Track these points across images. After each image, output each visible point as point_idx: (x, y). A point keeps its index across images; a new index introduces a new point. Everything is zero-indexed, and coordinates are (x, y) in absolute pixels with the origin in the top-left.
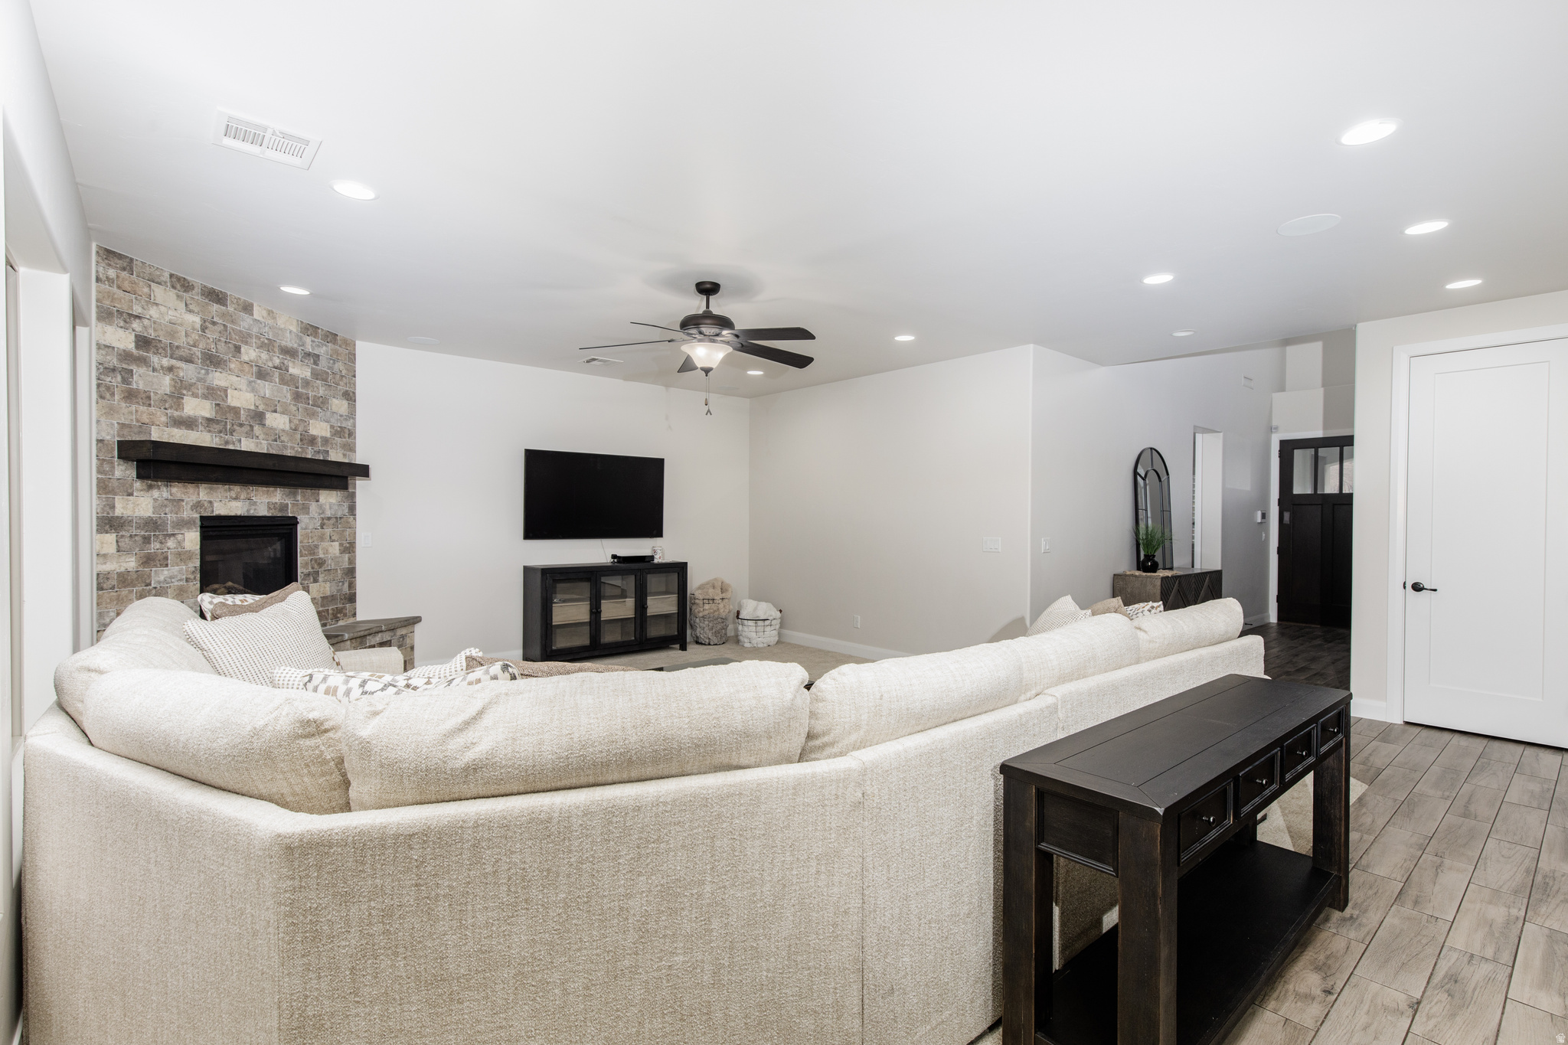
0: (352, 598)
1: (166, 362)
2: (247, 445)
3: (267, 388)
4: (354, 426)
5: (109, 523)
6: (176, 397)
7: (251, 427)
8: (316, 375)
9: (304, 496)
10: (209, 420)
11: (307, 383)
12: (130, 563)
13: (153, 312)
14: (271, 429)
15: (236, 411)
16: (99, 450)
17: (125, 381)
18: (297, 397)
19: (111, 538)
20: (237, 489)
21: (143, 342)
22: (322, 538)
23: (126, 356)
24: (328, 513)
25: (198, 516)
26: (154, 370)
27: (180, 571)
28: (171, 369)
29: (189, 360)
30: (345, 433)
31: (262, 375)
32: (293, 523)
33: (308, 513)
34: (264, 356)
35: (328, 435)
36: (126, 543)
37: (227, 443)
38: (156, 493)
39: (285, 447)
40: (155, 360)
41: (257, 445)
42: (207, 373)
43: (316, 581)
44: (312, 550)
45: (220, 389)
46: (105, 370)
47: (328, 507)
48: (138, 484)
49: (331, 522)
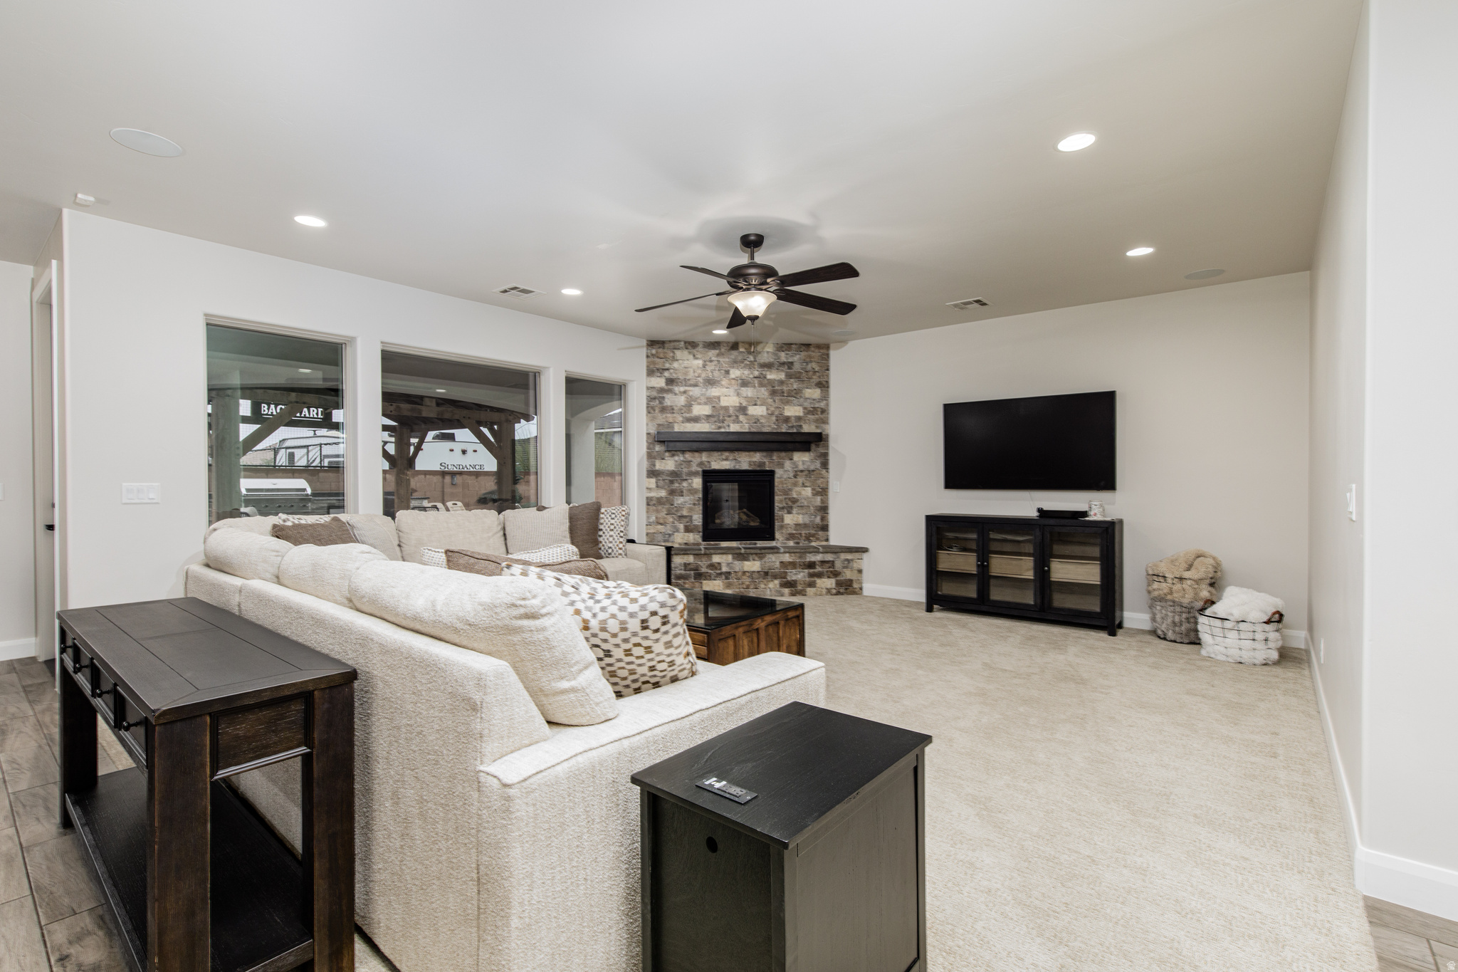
0: (825, 528)
1: (682, 389)
2: (734, 428)
3: (748, 392)
4: (827, 405)
5: (652, 473)
6: (689, 406)
7: (737, 416)
8: (789, 376)
9: (779, 457)
10: (708, 416)
11: (781, 382)
12: (663, 493)
13: (676, 365)
14: (753, 416)
15: (726, 408)
16: (648, 438)
17: (660, 403)
18: (773, 393)
19: (653, 480)
20: (727, 454)
21: (670, 381)
22: (795, 484)
23: (661, 390)
24: (801, 467)
25: (700, 469)
26: (676, 394)
27: (690, 500)
28: (685, 392)
29: (696, 385)
30: (821, 413)
31: (744, 383)
32: (772, 473)
33: (783, 468)
34: (746, 372)
35: (801, 414)
36: (661, 483)
37: (720, 428)
38: (676, 458)
39: (763, 426)
40: (676, 389)
41: (741, 427)
42: (707, 390)
43: (789, 513)
44: (786, 492)
45: (715, 397)
46: (651, 399)
47: (800, 463)
48: (667, 454)
49: (804, 473)
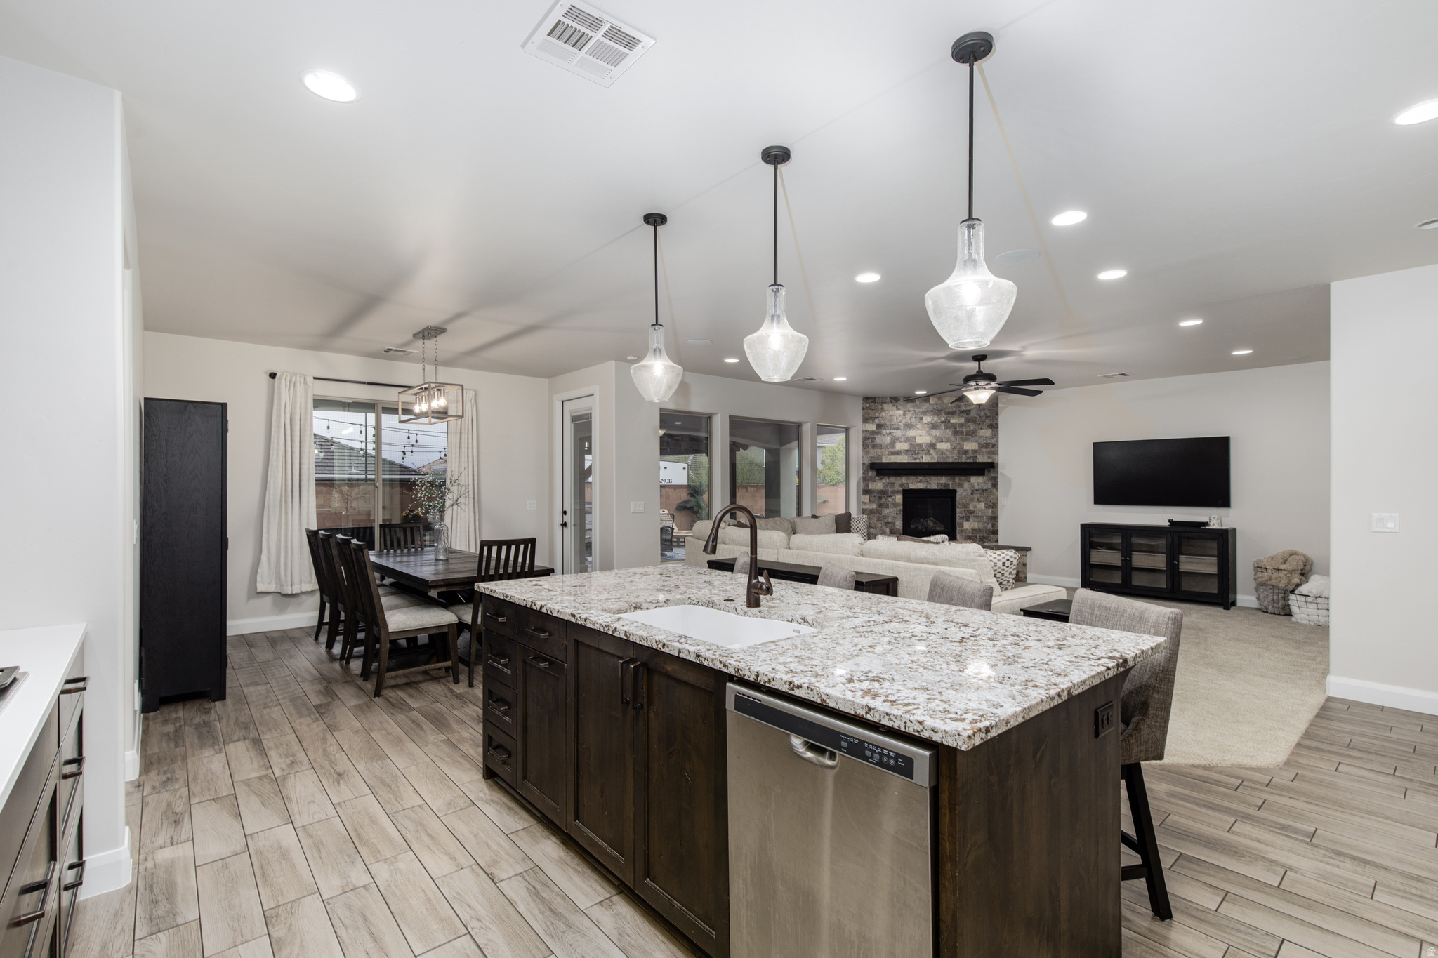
0: (995, 532)
1: (888, 431)
2: (926, 459)
3: (937, 433)
4: (997, 441)
5: (867, 492)
6: (893, 444)
7: (929, 451)
8: (967, 420)
9: (960, 480)
10: (907, 451)
11: (961, 425)
12: (874, 506)
13: (883, 414)
14: (940, 450)
15: (920, 445)
16: (863, 467)
17: (872, 441)
18: (955, 433)
19: (867, 497)
20: (921, 478)
21: (879, 426)
22: (972, 500)
23: (873, 432)
24: (977, 487)
25: (901, 489)
26: (883, 435)
27: (894, 511)
28: (890, 434)
29: (898, 429)
30: (992, 447)
31: (934, 426)
32: (954, 492)
33: (963, 488)
34: (935, 418)
35: (977, 448)
36: (873, 499)
37: (915, 459)
38: (884, 481)
39: (948, 457)
40: (884, 432)
41: (931, 458)
42: (906, 431)
43: (967, 521)
44: (965, 506)
45: (911, 437)
46: (865, 439)
47: (976, 484)
48: (877, 478)
49: (979, 492)
